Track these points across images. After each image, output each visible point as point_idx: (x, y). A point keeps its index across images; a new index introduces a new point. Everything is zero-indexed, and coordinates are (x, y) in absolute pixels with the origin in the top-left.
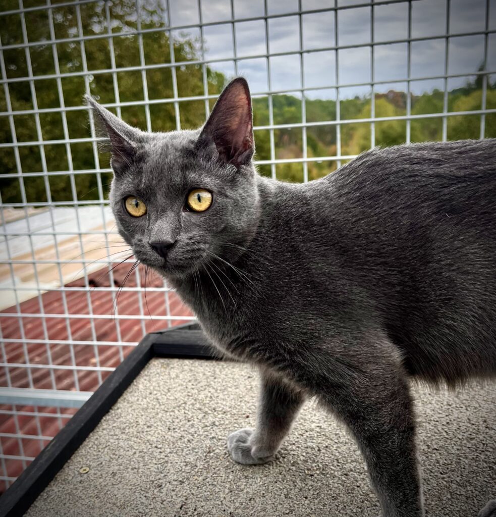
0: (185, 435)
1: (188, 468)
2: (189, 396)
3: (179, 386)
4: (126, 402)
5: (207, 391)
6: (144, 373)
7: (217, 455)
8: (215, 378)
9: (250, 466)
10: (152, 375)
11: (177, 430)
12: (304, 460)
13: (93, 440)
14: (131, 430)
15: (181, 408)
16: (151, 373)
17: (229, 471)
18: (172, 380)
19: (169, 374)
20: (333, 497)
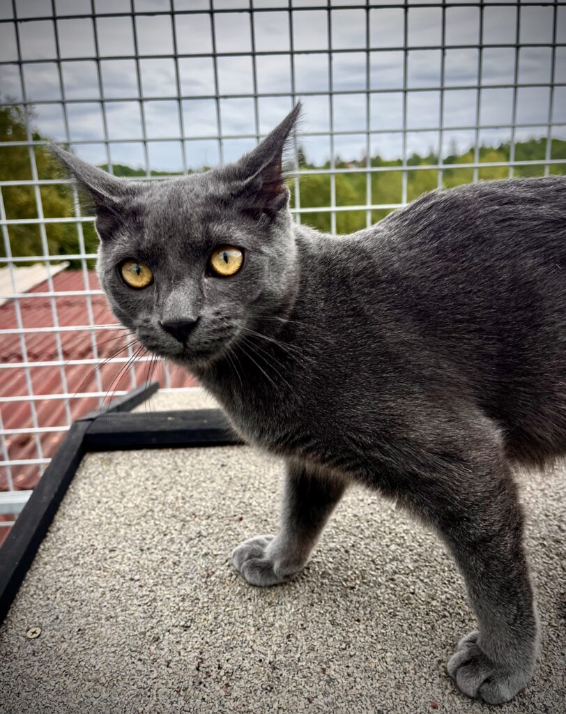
0: (168, 557)
1: (187, 603)
2: (153, 499)
3: (135, 487)
4: (67, 518)
5: (174, 490)
6: (80, 474)
7: (221, 578)
8: (180, 472)
9: (270, 587)
10: (92, 476)
11: (153, 550)
12: (334, 568)
13: (34, 583)
14: (87, 559)
15: (148, 518)
16: (90, 474)
17: (244, 599)
18: (122, 480)
19: (116, 473)
20: (390, 613)
